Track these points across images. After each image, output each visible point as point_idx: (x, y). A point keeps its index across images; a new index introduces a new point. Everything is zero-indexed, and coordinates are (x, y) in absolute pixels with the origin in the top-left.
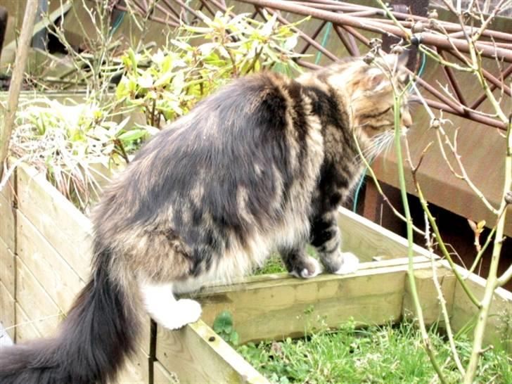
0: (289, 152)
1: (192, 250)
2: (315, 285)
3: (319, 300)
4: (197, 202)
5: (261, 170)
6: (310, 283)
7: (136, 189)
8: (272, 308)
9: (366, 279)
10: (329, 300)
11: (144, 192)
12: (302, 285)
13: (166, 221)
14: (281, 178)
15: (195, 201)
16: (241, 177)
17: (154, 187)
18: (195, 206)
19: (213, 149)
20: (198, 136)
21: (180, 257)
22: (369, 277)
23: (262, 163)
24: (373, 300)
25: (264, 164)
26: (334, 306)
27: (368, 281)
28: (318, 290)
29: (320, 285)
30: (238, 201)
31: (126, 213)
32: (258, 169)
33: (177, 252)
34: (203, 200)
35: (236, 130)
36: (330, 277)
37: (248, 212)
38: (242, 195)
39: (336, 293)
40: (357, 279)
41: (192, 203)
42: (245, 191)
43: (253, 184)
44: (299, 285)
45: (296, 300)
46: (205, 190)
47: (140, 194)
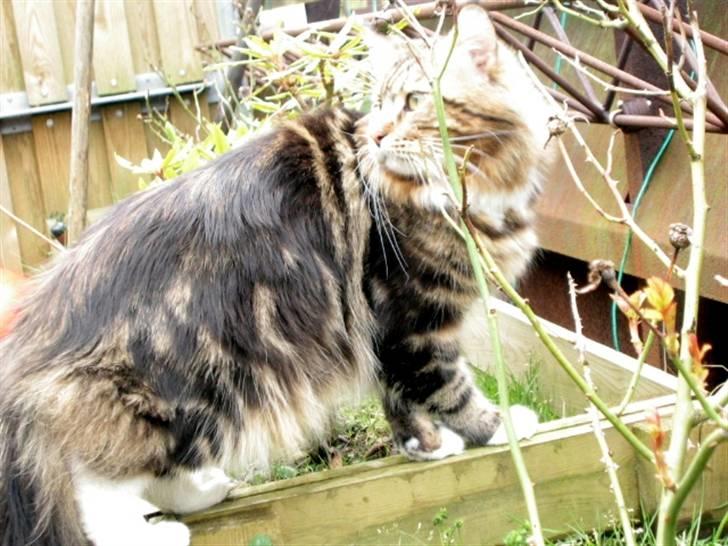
0: (331, 232)
1: (173, 409)
2: (449, 470)
3: (463, 499)
4: (180, 312)
5: (294, 259)
6: (438, 467)
7: (66, 295)
8: (370, 521)
9: (552, 447)
10: (483, 495)
11: (79, 299)
12: (422, 472)
13: (115, 351)
14: (332, 277)
15: (176, 313)
16: (260, 267)
17: (98, 286)
18: (176, 320)
19: (207, 216)
20: (180, 197)
21: (141, 426)
22: (558, 445)
23: (295, 249)
24: (576, 486)
25: (300, 251)
26: (496, 505)
27: (555, 451)
28: (458, 480)
29: (459, 468)
30: (256, 314)
31: (43, 340)
32: (289, 257)
33: (138, 417)
34: (190, 308)
35: (246, 187)
36: (479, 452)
37: (277, 335)
38: (264, 302)
39: (496, 480)
40: (533, 449)
41: (170, 315)
42: (268, 293)
43: (282, 284)
44: (415, 473)
45: (415, 502)
46: (193, 291)
47: (72, 302)
